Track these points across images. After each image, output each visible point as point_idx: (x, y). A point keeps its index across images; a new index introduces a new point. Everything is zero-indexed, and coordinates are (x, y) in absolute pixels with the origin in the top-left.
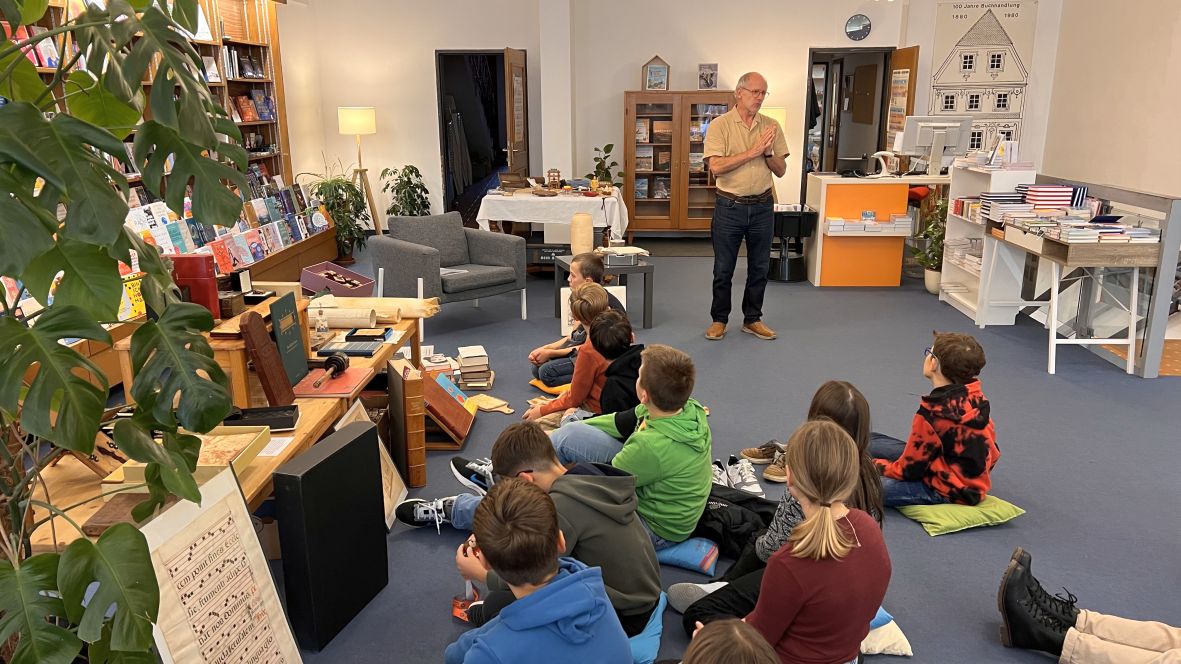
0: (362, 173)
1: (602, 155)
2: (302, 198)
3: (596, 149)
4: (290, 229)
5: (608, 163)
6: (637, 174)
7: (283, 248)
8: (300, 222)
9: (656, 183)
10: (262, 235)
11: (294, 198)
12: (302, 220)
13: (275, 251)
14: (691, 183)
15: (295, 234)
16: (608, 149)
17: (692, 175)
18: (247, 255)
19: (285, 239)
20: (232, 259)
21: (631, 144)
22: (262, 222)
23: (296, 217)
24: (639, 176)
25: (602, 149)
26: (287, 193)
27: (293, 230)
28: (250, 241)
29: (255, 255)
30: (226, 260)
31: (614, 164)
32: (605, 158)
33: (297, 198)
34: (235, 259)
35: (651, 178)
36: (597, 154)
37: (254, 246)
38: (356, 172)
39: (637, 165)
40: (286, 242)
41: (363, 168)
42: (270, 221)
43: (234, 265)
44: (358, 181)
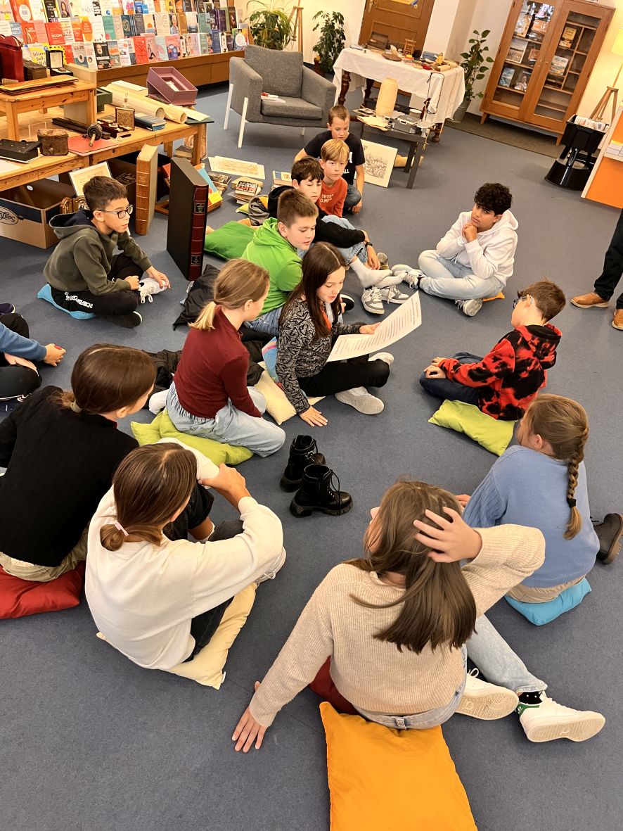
0: (299, 10)
1: (480, 38)
2: (235, 20)
3: (475, 32)
4: (211, 42)
5: (482, 47)
6: (505, 63)
7: (201, 55)
8: (222, 39)
9: (520, 75)
10: (183, 41)
11: (227, 18)
12: (225, 37)
13: (192, 56)
14: (547, 82)
15: (215, 46)
16: (485, 33)
17: (549, 76)
18: (164, 53)
19: (204, 48)
20: (150, 53)
21: (509, 35)
22: (190, 30)
23: (220, 34)
24: (508, 66)
25: (480, 33)
26: (223, 13)
27: (214, 43)
28: (169, 43)
29: (170, 55)
30: (143, 53)
31: (486, 49)
32: (482, 41)
33: (230, 19)
34: (152, 54)
35: (518, 69)
36: (475, 37)
37: (172, 47)
38: (295, 8)
39: (509, 55)
40: (205, 51)
41: (301, 6)
42: (196, 31)
43: (151, 58)
44: (294, 17)
